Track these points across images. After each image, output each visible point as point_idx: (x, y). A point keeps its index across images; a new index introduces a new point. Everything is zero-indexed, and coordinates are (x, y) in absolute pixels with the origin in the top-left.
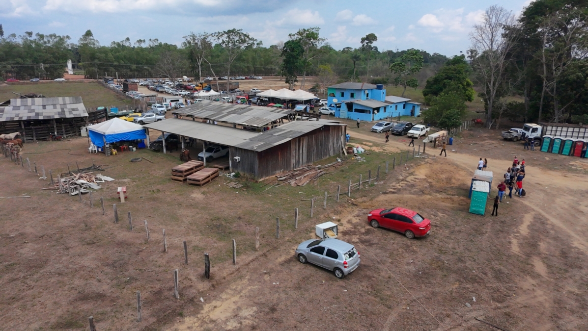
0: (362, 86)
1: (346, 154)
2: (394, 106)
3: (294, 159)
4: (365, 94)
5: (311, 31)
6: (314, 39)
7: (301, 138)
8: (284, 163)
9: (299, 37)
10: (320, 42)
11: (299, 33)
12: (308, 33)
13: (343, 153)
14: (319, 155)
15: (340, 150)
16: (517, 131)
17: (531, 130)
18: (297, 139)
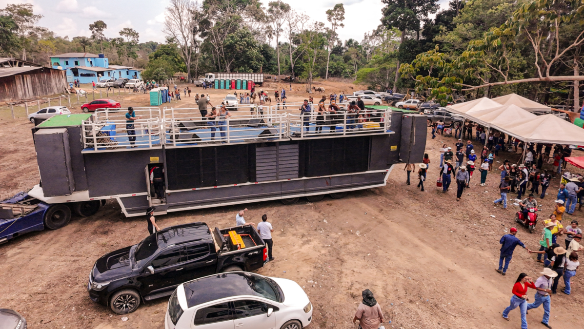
0: (85, 55)
1: (70, 93)
2: (117, 72)
3: (21, 91)
4: (88, 61)
5: (23, 7)
6: (27, 15)
7: (24, 76)
8: (11, 93)
9: (9, 12)
10: (36, 19)
11: (8, 9)
12: (18, 9)
13: (67, 92)
14: (45, 91)
15: (64, 90)
16: (203, 80)
17: (208, 76)
18: (21, 76)
